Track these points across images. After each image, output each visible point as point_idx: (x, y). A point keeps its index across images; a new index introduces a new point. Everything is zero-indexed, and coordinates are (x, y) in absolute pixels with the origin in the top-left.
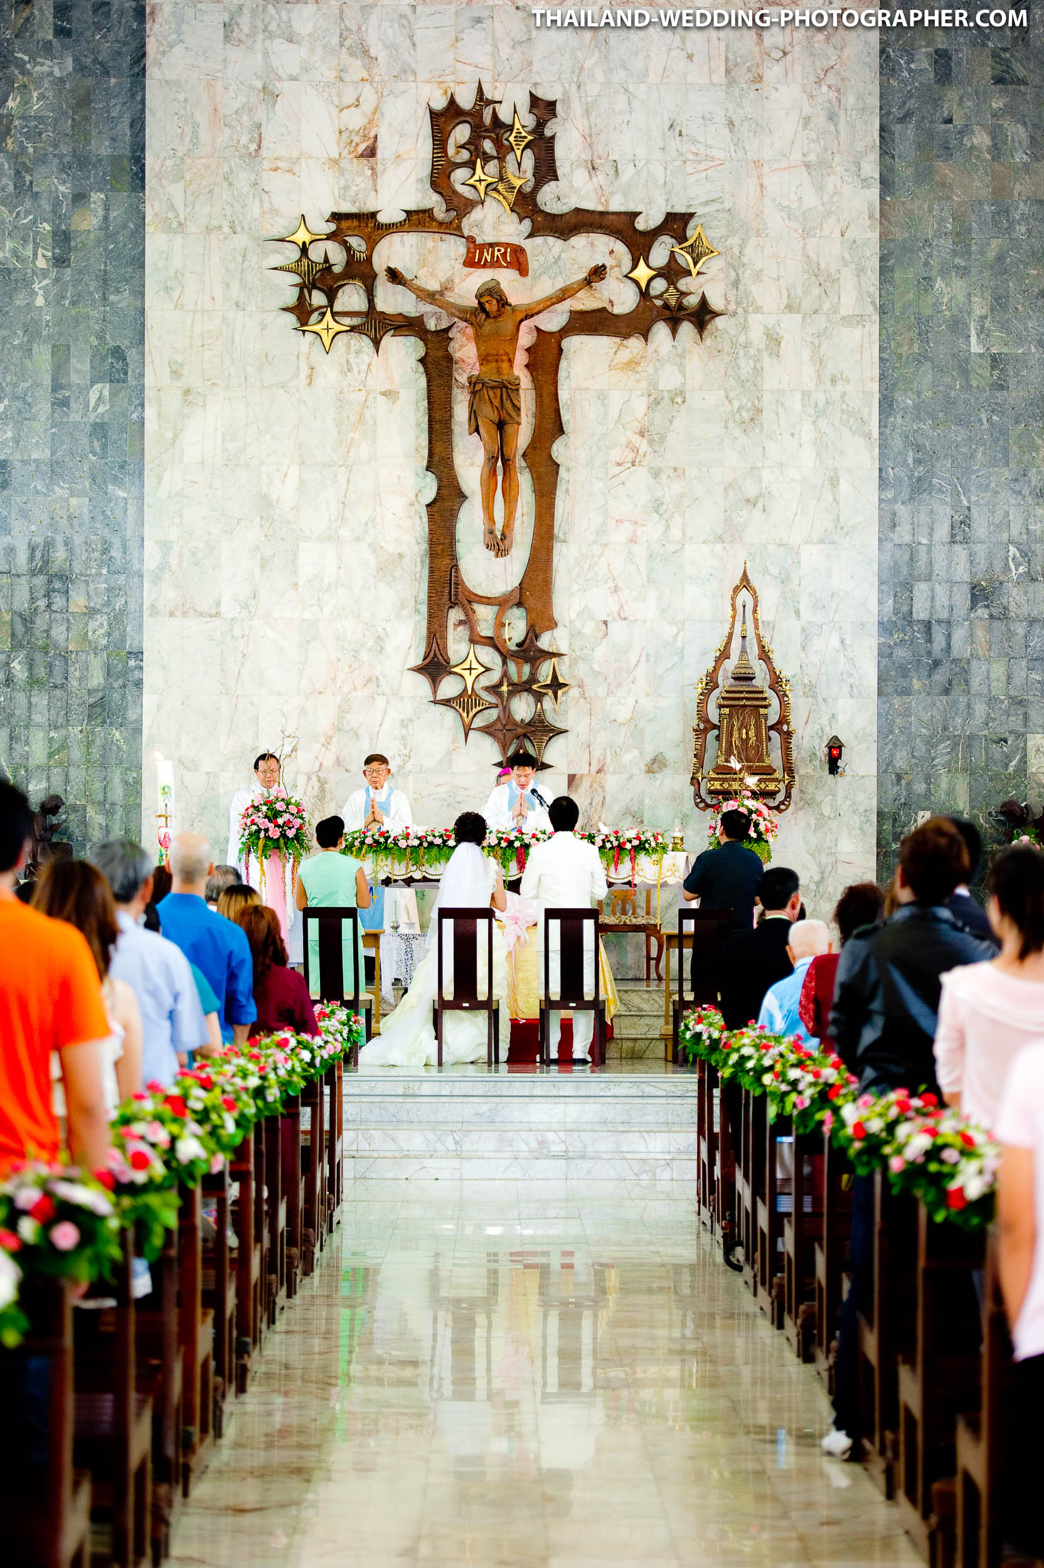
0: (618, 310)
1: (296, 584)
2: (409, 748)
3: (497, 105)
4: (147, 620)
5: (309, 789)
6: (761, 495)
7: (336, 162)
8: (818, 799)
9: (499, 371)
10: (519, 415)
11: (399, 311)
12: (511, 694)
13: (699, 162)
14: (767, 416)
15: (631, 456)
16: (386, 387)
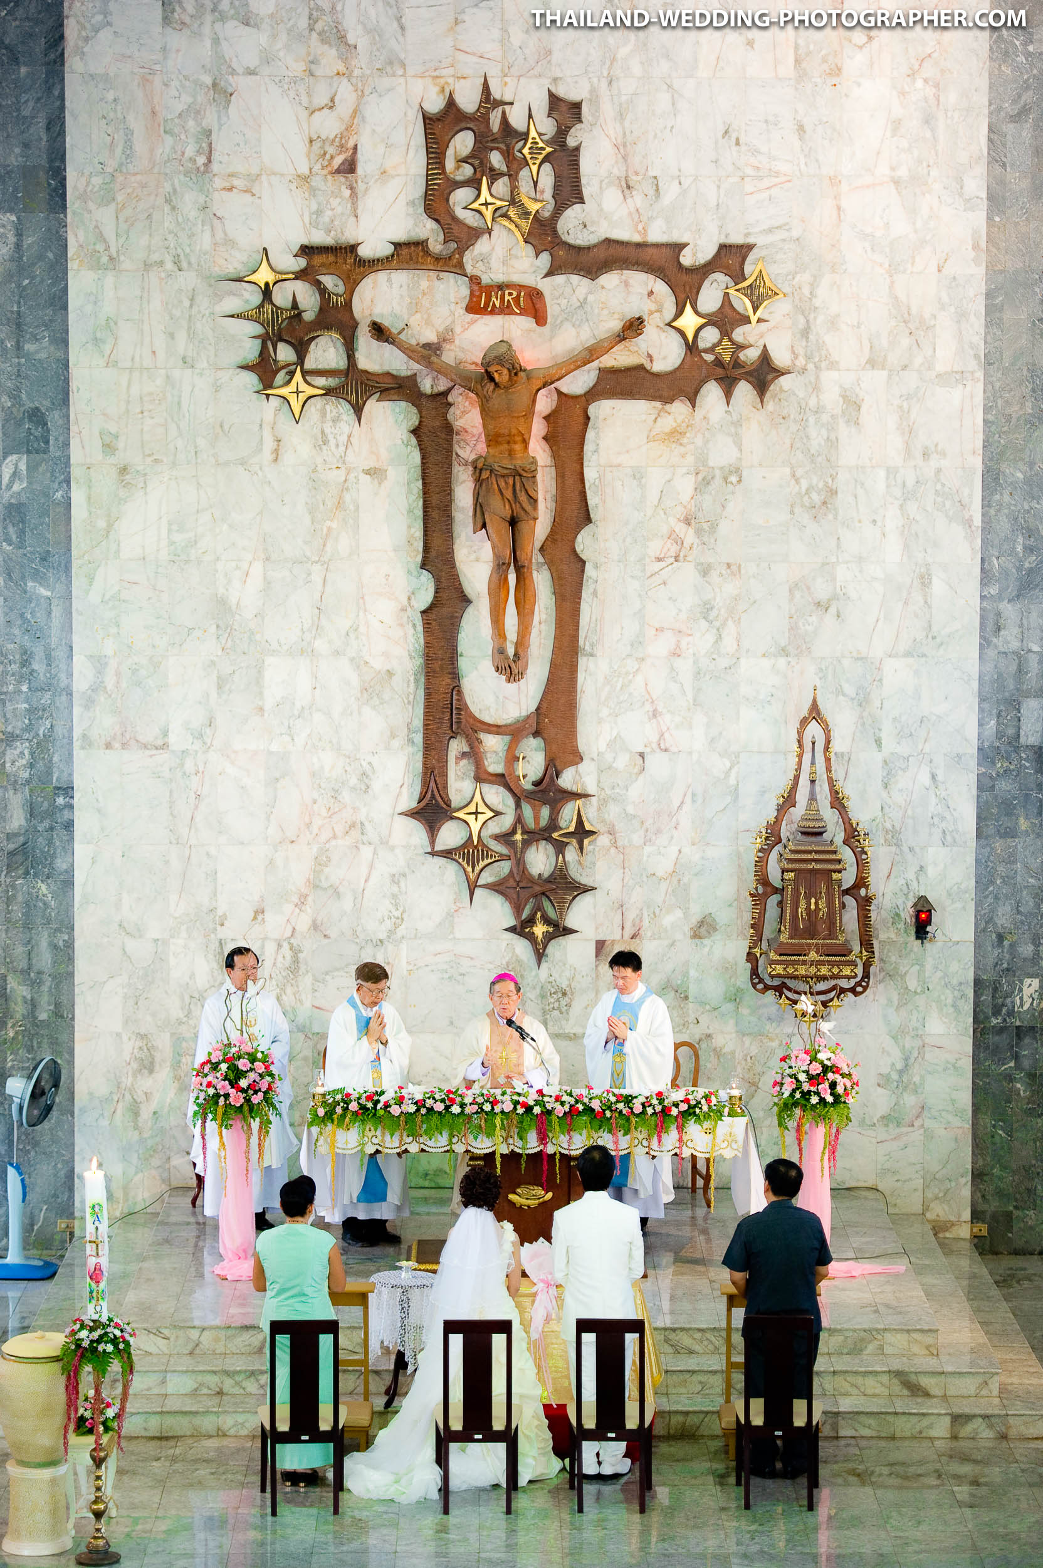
0: (658, 367)
1: (261, 709)
2: (401, 909)
3: (507, 107)
4: (78, 749)
5: (280, 959)
6: (835, 597)
7: (305, 179)
8: (902, 970)
9: (511, 453)
10: (535, 508)
11: (386, 368)
12: (526, 843)
13: (761, 178)
14: (844, 499)
15: (674, 549)
16: (371, 464)
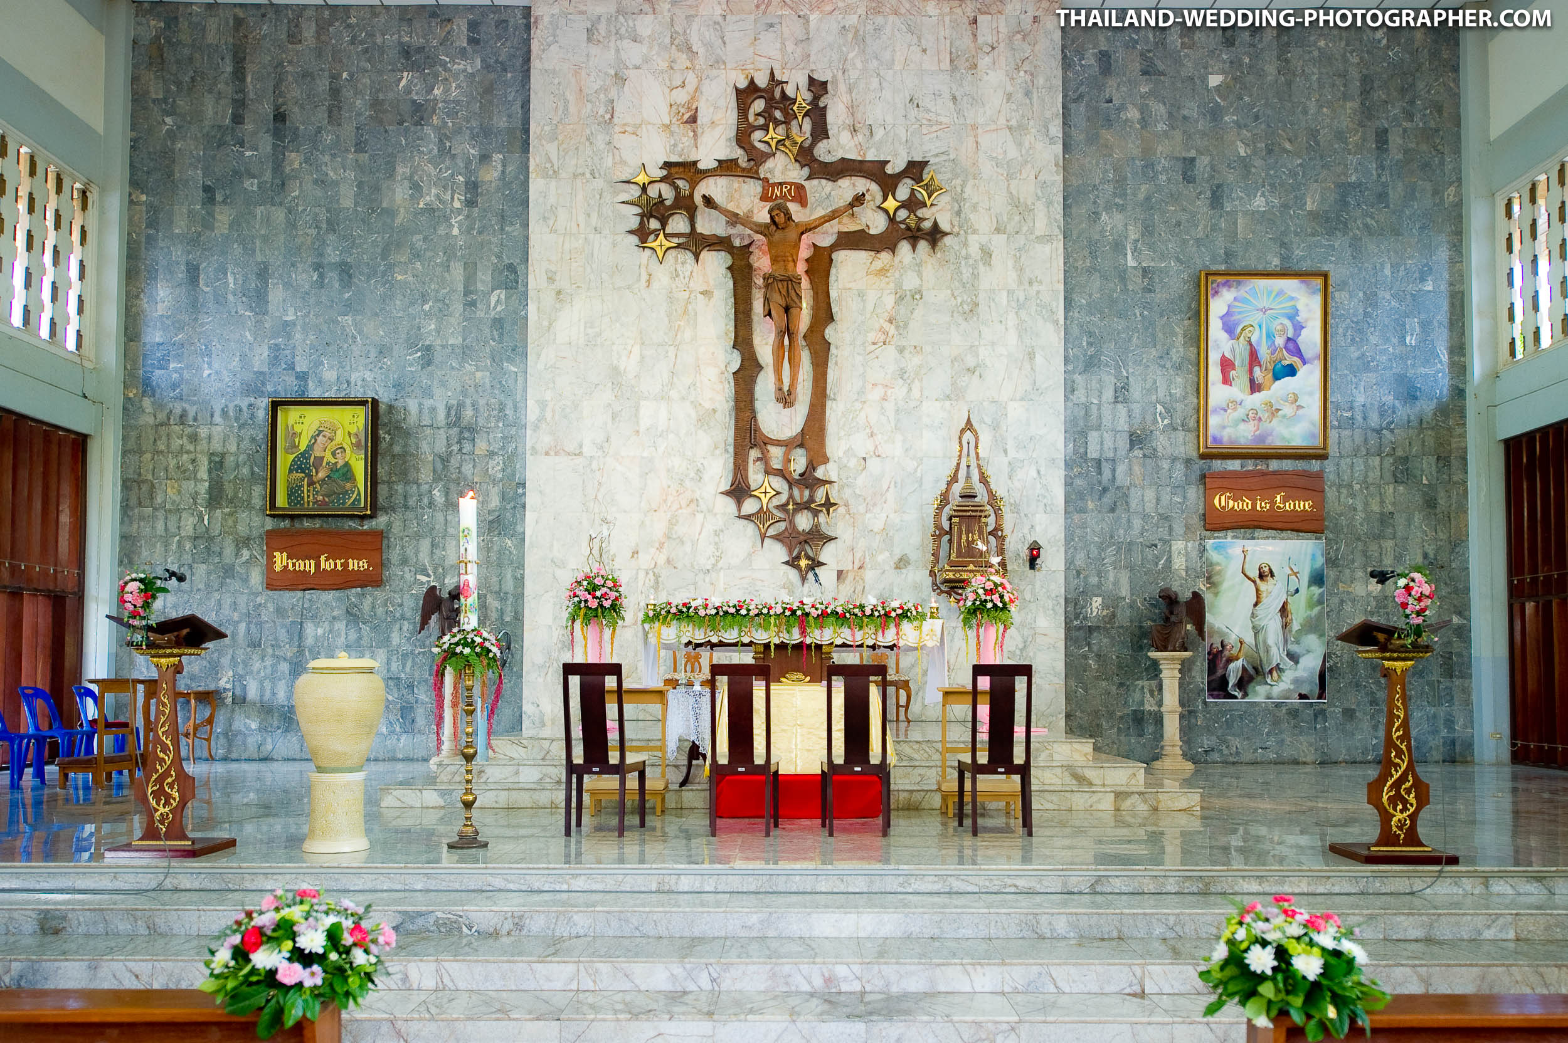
0: (872, 232)
1: (638, 432)
2: (720, 552)
3: (784, 85)
4: (530, 458)
6: (978, 366)
7: (668, 126)
8: (1022, 588)
9: (786, 270)
10: (800, 304)
11: (713, 232)
12: (795, 511)
13: (931, 126)
14: (982, 308)
15: (883, 337)
16: (704, 288)
